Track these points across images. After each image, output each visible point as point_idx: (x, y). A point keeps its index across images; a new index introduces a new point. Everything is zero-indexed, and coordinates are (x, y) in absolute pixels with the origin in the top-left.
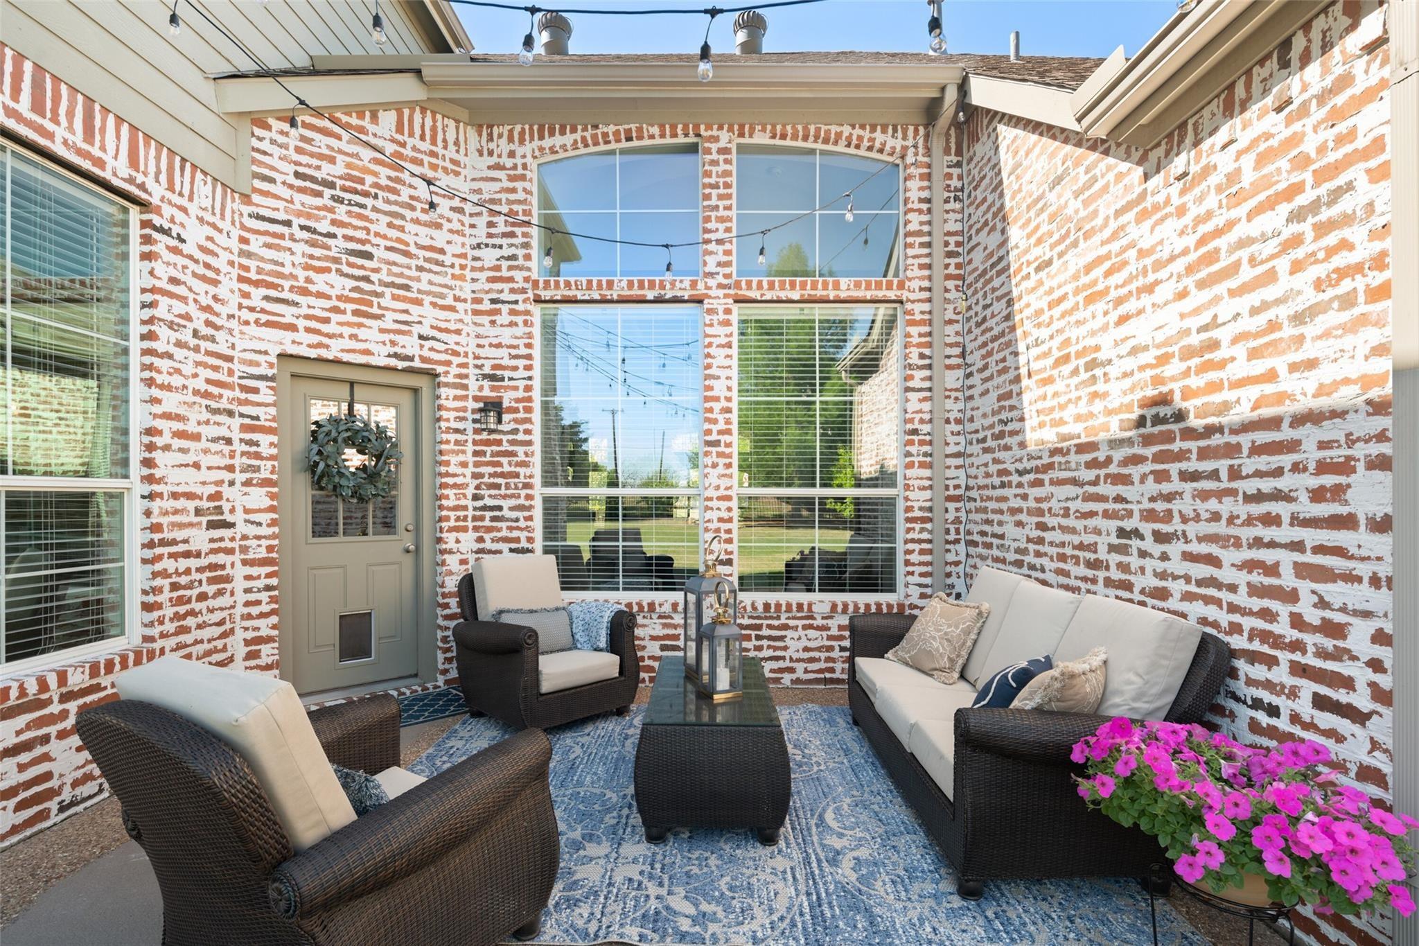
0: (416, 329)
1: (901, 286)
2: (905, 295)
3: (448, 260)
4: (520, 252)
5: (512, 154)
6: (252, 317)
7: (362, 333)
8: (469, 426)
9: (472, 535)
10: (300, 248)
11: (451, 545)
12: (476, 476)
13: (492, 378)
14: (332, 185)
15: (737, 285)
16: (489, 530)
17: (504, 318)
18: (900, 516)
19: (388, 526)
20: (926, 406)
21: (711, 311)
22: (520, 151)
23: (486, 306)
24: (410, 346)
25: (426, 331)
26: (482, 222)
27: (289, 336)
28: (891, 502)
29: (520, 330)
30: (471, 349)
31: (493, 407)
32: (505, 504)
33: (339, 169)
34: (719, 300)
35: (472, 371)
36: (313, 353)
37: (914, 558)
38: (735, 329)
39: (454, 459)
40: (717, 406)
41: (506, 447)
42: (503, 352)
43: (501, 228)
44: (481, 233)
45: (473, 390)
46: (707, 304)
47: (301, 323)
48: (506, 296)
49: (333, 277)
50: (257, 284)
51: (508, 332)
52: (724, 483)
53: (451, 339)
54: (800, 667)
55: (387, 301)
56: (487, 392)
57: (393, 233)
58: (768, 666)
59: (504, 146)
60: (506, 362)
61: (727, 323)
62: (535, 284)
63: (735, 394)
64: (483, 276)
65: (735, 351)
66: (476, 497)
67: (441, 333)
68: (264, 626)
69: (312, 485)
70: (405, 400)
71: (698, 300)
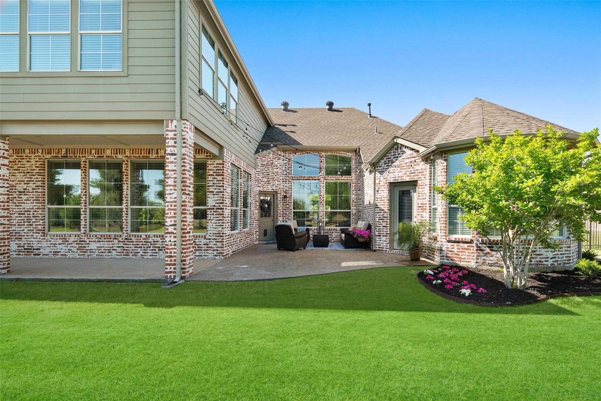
0: (275, 185)
1: (351, 177)
2: (352, 179)
3: (279, 174)
4: (290, 172)
5: (289, 156)
6: (256, 186)
7: (268, 186)
8: (282, 200)
9: (282, 218)
10: (261, 175)
11: (279, 219)
12: (282, 208)
13: (285, 192)
14: (265, 165)
15: (325, 177)
16: (285, 217)
17: (287, 182)
18: (351, 214)
19: (269, 216)
20: (355, 197)
21: (321, 181)
22: (290, 156)
23: (285, 180)
24: (274, 188)
25: (276, 185)
26: (284, 167)
27: (260, 188)
28: (350, 212)
29: (290, 184)
30: (282, 187)
31: (285, 197)
32: (287, 212)
33: (266, 163)
34: (322, 180)
35: (282, 191)
36: (262, 190)
37: (353, 221)
38: (325, 184)
39: (280, 205)
40: (322, 197)
41: (287, 203)
42: (287, 188)
43: (287, 168)
44: (284, 169)
45: (282, 194)
46: (320, 180)
47: (261, 186)
48: (288, 179)
49: (265, 179)
50: (256, 181)
51: (288, 185)
52: (323, 209)
53: (279, 186)
54: (335, 239)
55: (271, 181)
56: (284, 194)
57: (272, 171)
58: (330, 239)
59: (288, 155)
60: (288, 189)
61: (323, 183)
62: (293, 177)
63: (325, 195)
64: (284, 176)
65: (325, 188)
66: (283, 211)
67: (278, 185)
68: (257, 230)
69: (261, 209)
70: (272, 196)
71: (319, 180)
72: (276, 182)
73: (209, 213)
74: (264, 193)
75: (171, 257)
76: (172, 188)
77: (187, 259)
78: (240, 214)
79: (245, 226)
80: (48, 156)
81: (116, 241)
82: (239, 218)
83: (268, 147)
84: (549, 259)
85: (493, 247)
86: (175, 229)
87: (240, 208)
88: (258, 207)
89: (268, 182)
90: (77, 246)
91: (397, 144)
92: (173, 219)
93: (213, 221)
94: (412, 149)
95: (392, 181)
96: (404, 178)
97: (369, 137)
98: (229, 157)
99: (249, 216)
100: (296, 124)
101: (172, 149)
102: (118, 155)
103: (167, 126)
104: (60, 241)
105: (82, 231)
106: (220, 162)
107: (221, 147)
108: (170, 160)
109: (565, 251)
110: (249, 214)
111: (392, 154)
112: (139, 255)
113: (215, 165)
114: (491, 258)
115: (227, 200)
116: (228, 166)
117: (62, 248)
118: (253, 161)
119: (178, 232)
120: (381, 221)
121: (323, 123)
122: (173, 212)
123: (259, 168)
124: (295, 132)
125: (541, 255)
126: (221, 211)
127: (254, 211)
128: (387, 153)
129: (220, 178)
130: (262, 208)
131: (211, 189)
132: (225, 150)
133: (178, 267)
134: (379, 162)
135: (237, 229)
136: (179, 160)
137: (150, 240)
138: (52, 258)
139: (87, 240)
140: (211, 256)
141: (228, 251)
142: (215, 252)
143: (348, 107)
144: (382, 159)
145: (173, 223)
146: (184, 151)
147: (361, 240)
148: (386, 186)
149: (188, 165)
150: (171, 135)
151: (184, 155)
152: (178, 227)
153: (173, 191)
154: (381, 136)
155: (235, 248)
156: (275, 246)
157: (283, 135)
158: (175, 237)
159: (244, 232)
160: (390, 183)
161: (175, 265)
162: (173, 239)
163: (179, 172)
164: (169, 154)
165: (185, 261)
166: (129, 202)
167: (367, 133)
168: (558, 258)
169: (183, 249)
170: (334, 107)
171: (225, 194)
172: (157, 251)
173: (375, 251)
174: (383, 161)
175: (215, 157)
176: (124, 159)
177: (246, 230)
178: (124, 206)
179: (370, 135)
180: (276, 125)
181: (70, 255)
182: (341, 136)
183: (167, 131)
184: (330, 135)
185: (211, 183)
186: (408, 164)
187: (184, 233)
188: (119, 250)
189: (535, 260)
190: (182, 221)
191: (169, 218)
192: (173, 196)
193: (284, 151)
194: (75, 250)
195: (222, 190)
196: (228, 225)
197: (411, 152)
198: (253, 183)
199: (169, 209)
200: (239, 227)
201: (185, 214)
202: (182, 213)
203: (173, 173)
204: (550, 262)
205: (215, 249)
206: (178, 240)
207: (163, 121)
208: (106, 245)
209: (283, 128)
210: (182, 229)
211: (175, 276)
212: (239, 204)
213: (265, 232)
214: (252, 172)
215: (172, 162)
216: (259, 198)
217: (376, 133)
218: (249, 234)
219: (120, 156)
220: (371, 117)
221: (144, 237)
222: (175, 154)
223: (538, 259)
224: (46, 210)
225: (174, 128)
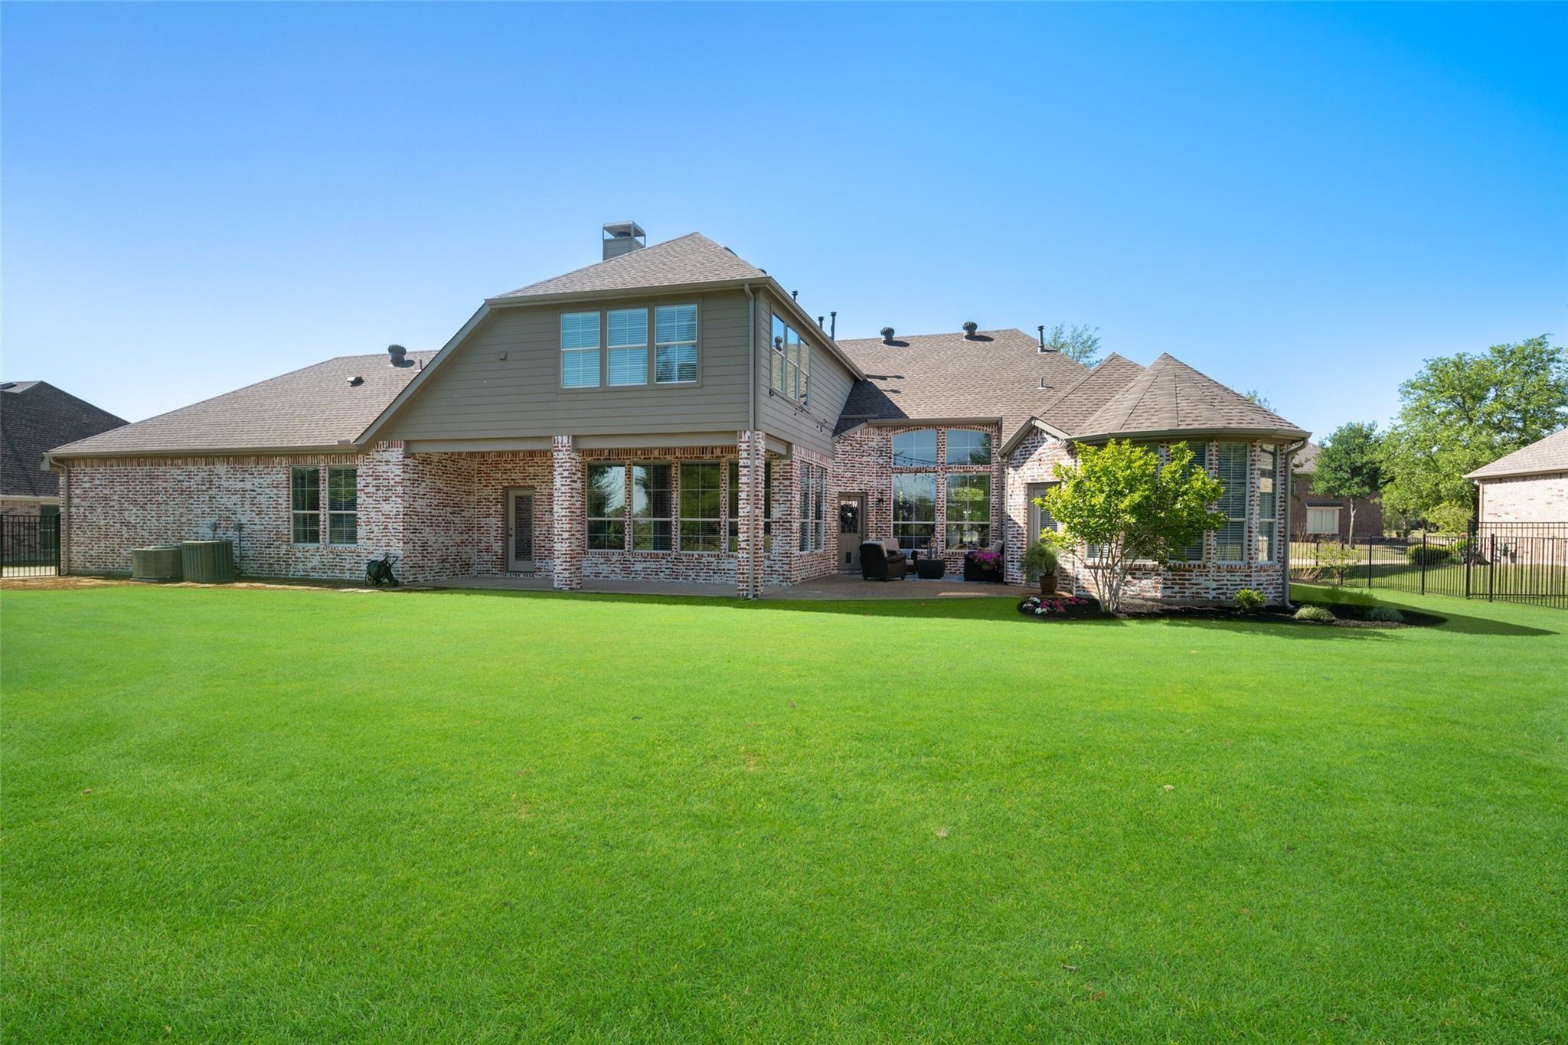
0: (864, 482)
1: (991, 468)
2: (992, 470)
4: (889, 460)
5: (887, 435)
6: (834, 484)
7: (853, 485)
8: (875, 505)
9: (875, 534)
10: (843, 468)
11: (870, 536)
12: (876, 518)
13: (881, 493)
15: (946, 468)
16: (879, 532)
17: (884, 477)
18: (990, 529)
19: (855, 531)
20: (996, 501)
21: (939, 475)
22: (889, 434)
23: (880, 474)
24: (862, 486)
25: (866, 482)
26: (878, 453)
27: (841, 488)
28: (988, 525)
29: (888, 480)
30: (875, 485)
31: (881, 500)
32: (884, 525)
33: (850, 448)
34: (941, 472)
35: (875, 491)
36: (844, 491)
38: (945, 480)
39: (871, 514)
40: (940, 500)
41: (884, 510)
42: (884, 486)
43: (884, 454)
44: (878, 455)
45: (876, 496)
46: (938, 473)
47: (843, 485)
48: (885, 472)
49: (848, 473)
50: (835, 477)
51: (885, 481)
52: (942, 520)
53: (871, 483)
55: (858, 477)
56: (879, 497)
57: (859, 460)
58: (952, 568)
59: (885, 433)
60: (884, 489)
61: (943, 478)
62: (893, 468)
63: (945, 497)
64: (879, 467)
65: (945, 485)
66: (876, 524)
67: (869, 482)
68: (836, 552)
69: (842, 521)
70: (860, 499)
71: (936, 472)
72: (866, 478)
73: (773, 527)
74: (849, 496)
75: (743, 574)
76: (745, 501)
77: (760, 576)
78: (810, 527)
79: (817, 546)
80: (589, 459)
81: (664, 561)
82: (809, 533)
83: (854, 423)
84: (1210, 590)
85: (1135, 574)
86: (748, 545)
87: (811, 519)
88: (836, 518)
89: (853, 479)
90: (621, 566)
91: (1035, 427)
92: (746, 535)
93: (778, 538)
94: (1054, 437)
95: (1029, 482)
96: (1045, 477)
97: (1026, 397)
98: (799, 454)
99: (823, 531)
100: (904, 375)
101: (745, 461)
102: (667, 456)
103: (741, 438)
104: (602, 561)
105: (626, 549)
106: (788, 462)
107: (789, 445)
108: (743, 473)
109: (1241, 580)
110: (824, 528)
111: (1030, 441)
112: (691, 578)
113: (782, 467)
114: (1133, 588)
115: (796, 510)
116: (797, 465)
117: (605, 569)
118: (830, 447)
119: (751, 547)
120: (1014, 539)
121: (951, 369)
122: (745, 527)
123: (839, 457)
124: (899, 392)
125: (1199, 584)
126: (788, 524)
127: (831, 522)
128: (1024, 439)
129: (787, 483)
130: (843, 518)
131: (777, 497)
132: (794, 446)
133: (751, 585)
134: (1013, 451)
135: (807, 549)
136: (752, 473)
137: (704, 560)
138: (593, 580)
139: (632, 560)
140: (776, 582)
141: (798, 577)
142: (781, 577)
143: (1005, 329)
144: (1017, 447)
145: (745, 538)
146: (757, 463)
147: (986, 567)
148: (1022, 489)
149: (760, 478)
150: (744, 446)
151: (757, 467)
152: (751, 543)
153: (745, 505)
154: (1049, 394)
155: (804, 575)
156: (861, 576)
157: (879, 399)
158: (747, 553)
159: (817, 554)
160: (1028, 484)
161: (747, 582)
162: (745, 556)
163: (752, 485)
164: (742, 467)
165: (757, 578)
166: (679, 513)
167: (1025, 388)
168: (1227, 589)
169: (756, 566)
170: (977, 331)
171: (794, 502)
172: (712, 574)
173: (1006, 584)
174: (1018, 451)
175: (780, 457)
176: (674, 461)
177: (820, 551)
178: (673, 519)
179: (1028, 392)
180: (869, 376)
181: (612, 577)
182: (977, 397)
183: (741, 442)
184: (957, 395)
185: (776, 490)
186: (1050, 458)
187: (756, 549)
188: (668, 572)
189: (1191, 591)
190: (755, 537)
191: (742, 533)
192: (748, 509)
193: (879, 427)
194: (619, 571)
195: (789, 498)
196: (796, 543)
197: (1054, 439)
198: (829, 481)
199: (742, 524)
200: (810, 547)
201: (758, 529)
202: (755, 529)
203: (745, 486)
204: (1213, 594)
205: (781, 572)
206: (751, 556)
207: (736, 432)
208: (653, 565)
209: (880, 385)
210: (755, 545)
211: (747, 594)
212: (810, 515)
213: (848, 555)
214: (829, 464)
215: (745, 475)
216: (839, 503)
217: (1041, 388)
218: (824, 557)
219: (669, 458)
220: (1043, 350)
221: (697, 556)
222: (749, 467)
223: (1194, 590)
224: (586, 523)
225: (747, 440)
